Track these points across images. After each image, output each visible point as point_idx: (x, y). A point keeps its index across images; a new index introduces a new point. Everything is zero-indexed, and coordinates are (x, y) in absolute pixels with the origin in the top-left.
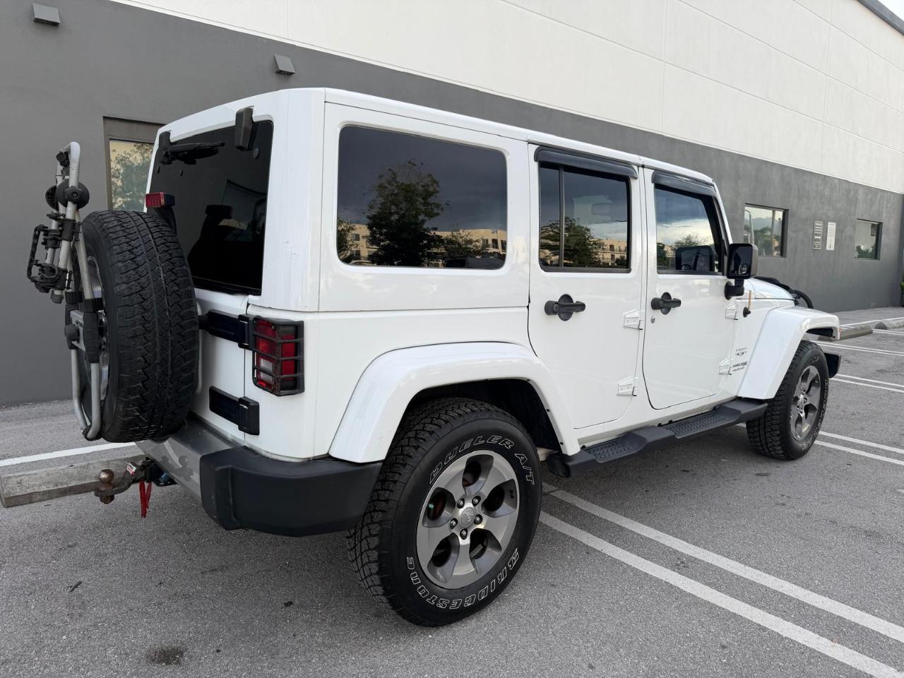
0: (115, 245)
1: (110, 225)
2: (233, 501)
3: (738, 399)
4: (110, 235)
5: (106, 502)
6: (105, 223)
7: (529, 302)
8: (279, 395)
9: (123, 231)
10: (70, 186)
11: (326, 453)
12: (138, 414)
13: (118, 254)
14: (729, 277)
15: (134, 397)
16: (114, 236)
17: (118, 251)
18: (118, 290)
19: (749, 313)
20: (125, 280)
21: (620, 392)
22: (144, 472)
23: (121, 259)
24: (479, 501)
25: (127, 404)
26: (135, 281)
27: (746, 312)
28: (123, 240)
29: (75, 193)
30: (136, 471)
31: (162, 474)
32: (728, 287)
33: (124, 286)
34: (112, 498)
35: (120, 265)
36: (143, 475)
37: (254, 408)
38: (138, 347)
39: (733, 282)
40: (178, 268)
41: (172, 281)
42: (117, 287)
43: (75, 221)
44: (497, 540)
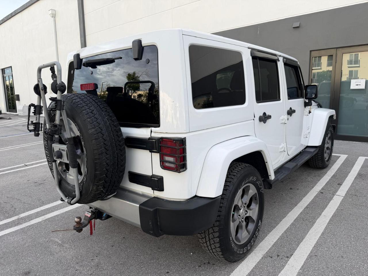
0: (83, 110)
1: (77, 101)
2: (160, 223)
3: (307, 147)
4: (79, 105)
5: (79, 232)
6: (74, 100)
7: (255, 117)
8: (180, 172)
9: (84, 103)
10: (58, 83)
11: (195, 195)
12: (102, 189)
13: (86, 114)
14: (306, 99)
15: (102, 182)
16: (81, 106)
17: (86, 113)
18: (90, 132)
19: (311, 112)
20: (93, 126)
21: (281, 151)
22: (94, 215)
23: (88, 117)
24: (246, 205)
25: (98, 186)
26: (97, 126)
27: (310, 112)
28: (86, 107)
29: (62, 86)
30: (91, 215)
31: (103, 215)
32: (305, 103)
33: (93, 130)
34: (82, 230)
35: (89, 120)
36: (94, 216)
37: (161, 179)
38: (104, 158)
39: (307, 101)
40: (113, 119)
41: (113, 125)
42: (90, 130)
43: (61, 100)
44: (253, 219)
